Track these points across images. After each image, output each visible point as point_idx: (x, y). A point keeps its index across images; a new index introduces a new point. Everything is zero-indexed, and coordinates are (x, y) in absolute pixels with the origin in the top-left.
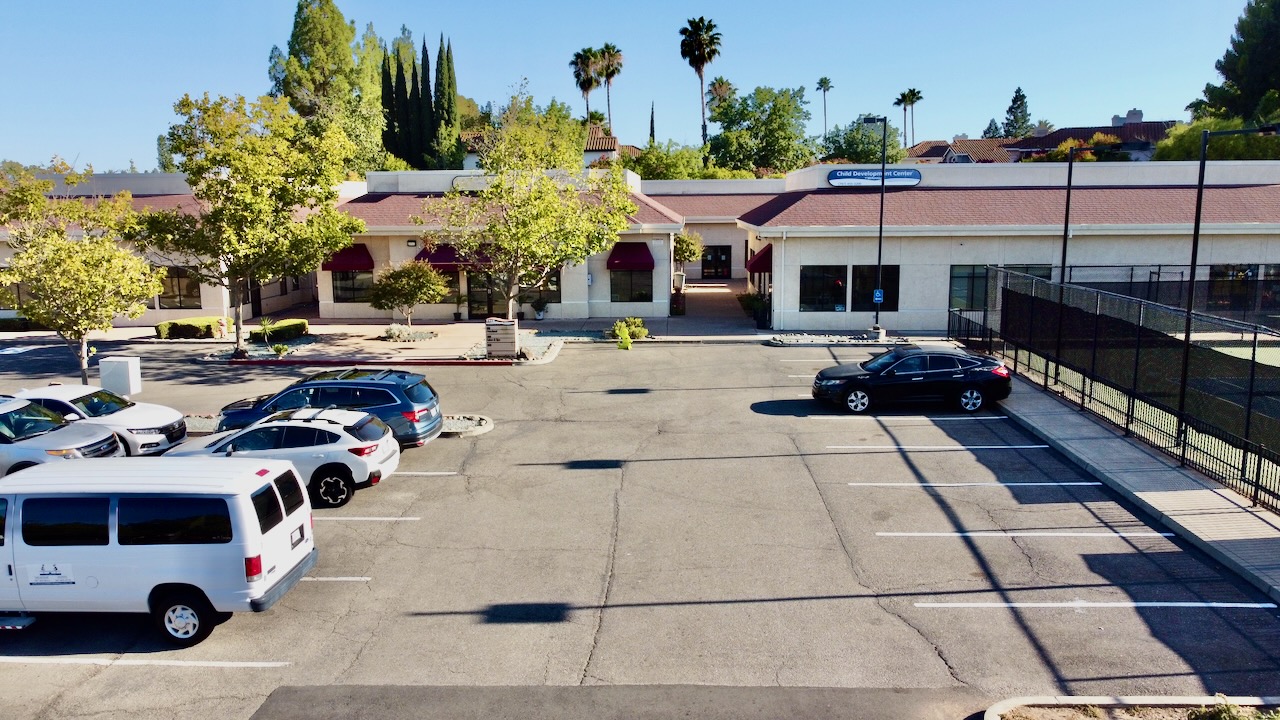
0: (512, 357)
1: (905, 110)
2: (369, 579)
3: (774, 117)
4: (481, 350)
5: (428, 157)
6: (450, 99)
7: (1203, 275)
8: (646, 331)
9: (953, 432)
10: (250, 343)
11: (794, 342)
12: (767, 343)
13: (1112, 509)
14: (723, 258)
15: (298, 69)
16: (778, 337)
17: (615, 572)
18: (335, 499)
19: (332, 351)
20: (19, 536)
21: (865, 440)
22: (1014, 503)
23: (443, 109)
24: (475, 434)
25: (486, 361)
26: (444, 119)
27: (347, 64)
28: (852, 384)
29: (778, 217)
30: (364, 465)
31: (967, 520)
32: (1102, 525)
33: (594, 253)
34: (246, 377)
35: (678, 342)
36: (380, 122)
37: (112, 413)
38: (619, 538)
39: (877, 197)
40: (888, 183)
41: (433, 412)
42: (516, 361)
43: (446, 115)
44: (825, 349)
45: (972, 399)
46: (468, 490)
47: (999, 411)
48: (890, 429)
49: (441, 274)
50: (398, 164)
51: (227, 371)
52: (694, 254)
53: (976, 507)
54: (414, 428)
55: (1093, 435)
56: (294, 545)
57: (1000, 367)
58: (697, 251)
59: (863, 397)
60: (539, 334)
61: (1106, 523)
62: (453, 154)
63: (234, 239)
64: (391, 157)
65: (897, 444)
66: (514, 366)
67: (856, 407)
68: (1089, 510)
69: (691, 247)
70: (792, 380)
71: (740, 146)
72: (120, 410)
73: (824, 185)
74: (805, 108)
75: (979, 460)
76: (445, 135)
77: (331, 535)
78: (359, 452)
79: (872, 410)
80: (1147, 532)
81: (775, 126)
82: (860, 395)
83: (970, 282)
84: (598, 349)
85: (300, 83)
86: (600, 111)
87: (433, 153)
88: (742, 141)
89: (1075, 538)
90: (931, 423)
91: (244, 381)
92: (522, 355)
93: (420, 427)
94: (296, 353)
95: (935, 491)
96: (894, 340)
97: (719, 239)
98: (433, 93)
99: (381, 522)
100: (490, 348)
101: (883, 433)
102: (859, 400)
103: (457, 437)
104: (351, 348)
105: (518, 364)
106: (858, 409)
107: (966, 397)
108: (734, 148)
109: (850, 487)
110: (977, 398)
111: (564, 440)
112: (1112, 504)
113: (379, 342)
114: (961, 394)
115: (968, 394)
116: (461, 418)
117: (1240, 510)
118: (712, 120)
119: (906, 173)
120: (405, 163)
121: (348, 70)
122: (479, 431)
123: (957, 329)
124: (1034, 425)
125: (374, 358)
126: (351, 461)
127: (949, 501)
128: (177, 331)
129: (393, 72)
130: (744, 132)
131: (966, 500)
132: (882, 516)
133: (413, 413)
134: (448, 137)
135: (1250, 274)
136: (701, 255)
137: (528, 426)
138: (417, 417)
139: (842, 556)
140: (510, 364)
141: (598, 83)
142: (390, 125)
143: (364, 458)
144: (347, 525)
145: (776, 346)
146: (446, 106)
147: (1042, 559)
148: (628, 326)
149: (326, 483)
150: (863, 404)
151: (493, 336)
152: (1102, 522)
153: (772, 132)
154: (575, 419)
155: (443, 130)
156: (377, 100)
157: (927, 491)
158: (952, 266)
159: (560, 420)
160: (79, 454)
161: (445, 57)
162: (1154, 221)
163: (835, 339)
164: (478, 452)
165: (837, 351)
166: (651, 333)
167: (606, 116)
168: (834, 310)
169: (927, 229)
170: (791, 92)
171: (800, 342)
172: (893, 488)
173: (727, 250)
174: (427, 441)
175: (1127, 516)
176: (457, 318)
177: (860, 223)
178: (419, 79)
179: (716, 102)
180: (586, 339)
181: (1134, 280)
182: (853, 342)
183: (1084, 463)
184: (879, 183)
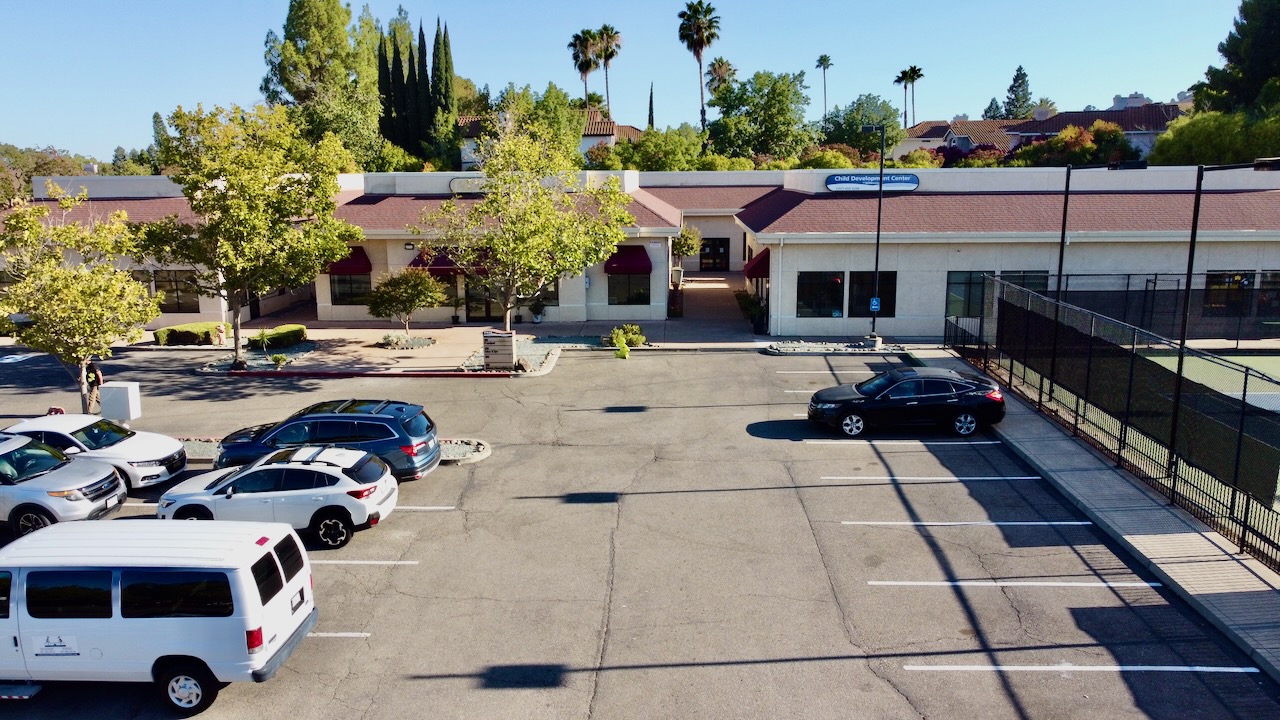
0: (509, 369)
1: (906, 87)
2: (368, 635)
3: (774, 102)
4: (478, 361)
5: (425, 144)
6: (447, 84)
7: (1199, 283)
8: (644, 338)
9: (947, 460)
10: (248, 350)
11: (791, 350)
12: (764, 352)
13: (1100, 554)
14: (722, 250)
15: (294, 54)
16: (774, 344)
17: (611, 627)
18: (335, 541)
19: (331, 360)
20: (24, 609)
21: (859, 469)
22: (1004, 546)
23: (440, 94)
24: (473, 461)
25: (484, 372)
26: (441, 105)
27: (343, 48)
28: (847, 408)
29: (776, 223)
30: (362, 508)
31: (959, 567)
32: (1091, 572)
33: (592, 265)
34: (246, 391)
35: (675, 350)
36: (377, 109)
37: (112, 444)
38: (615, 587)
39: (875, 202)
40: (885, 188)
41: (431, 444)
42: (514, 373)
43: (443, 101)
44: (822, 358)
45: (966, 423)
46: (466, 529)
47: (993, 435)
48: (884, 455)
49: (439, 281)
50: (395, 151)
51: (227, 383)
52: (692, 248)
53: (967, 551)
54: (412, 463)
55: (1085, 465)
56: (295, 609)
57: (994, 391)
58: (695, 246)
59: (858, 421)
60: (536, 341)
61: (1094, 571)
62: (450, 141)
63: (231, 254)
64: (389, 145)
65: (891, 475)
66: (512, 379)
67: (851, 430)
68: (1078, 554)
69: (689, 242)
70: (788, 396)
71: (740, 132)
72: (120, 440)
73: (821, 190)
74: (804, 92)
75: (971, 494)
76: (442, 121)
77: (330, 582)
78: (357, 494)
79: (866, 434)
80: (1135, 581)
81: (774, 111)
82: (855, 419)
83: (967, 288)
84: (595, 357)
85: (296, 68)
86: (599, 94)
87: (431, 140)
88: (740, 127)
89: (1064, 588)
90: (924, 449)
91: (244, 396)
92: (520, 367)
93: (418, 461)
94: (295, 363)
95: (927, 531)
96: (891, 348)
97: (717, 231)
98: (430, 78)
99: (380, 566)
100: (489, 360)
101: (877, 461)
102: (854, 423)
103: (455, 465)
104: (349, 357)
105: (516, 376)
106: (853, 433)
107: (960, 422)
108: (733, 134)
109: (844, 527)
110: (971, 422)
111: (560, 468)
112: (1101, 548)
113: (377, 350)
114: (954, 418)
115: (962, 419)
116: (459, 442)
117: (1227, 557)
118: (711, 104)
119: (904, 178)
120: (402, 150)
121: (344, 54)
122: (477, 457)
123: (952, 337)
124: (1027, 453)
125: (372, 369)
126: (350, 504)
127: (941, 543)
128: (177, 338)
129: (390, 55)
130: (743, 118)
131: (958, 542)
132: (874, 562)
133: (411, 447)
134: (446, 122)
135: (1246, 283)
136: (699, 249)
137: (525, 451)
138: (415, 451)
139: (834, 610)
140: (508, 376)
141: (597, 65)
142: (387, 111)
143: (362, 501)
144: (347, 569)
145: (773, 354)
146: (443, 90)
147: (1030, 614)
148: (626, 333)
149: (326, 525)
150: (858, 428)
151: (491, 348)
152: (1091, 569)
153: (771, 117)
154: (571, 443)
155: (440, 116)
156: (374, 84)
157: (919, 530)
158: (949, 272)
159: (557, 444)
160: (80, 494)
161: (442, 42)
162: (1151, 228)
163: (832, 347)
164: (476, 482)
165: (833, 361)
166: (649, 340)
167: (605, 98)
168: (831, 316)
169: (924, 235)
170: (791, 76)
171: (798, 350)
172: (886, 527)
173: (725, 242)
174: (426, 473)
175: (1116, 562)
176: (455, 322)
177: (857, 230)
178: (416, 60)
179: (716, 84)
180: (583, 346)
181: (1130, 289)
182: (850, 350)
183: (1075, 499)
184: (876, 188)
